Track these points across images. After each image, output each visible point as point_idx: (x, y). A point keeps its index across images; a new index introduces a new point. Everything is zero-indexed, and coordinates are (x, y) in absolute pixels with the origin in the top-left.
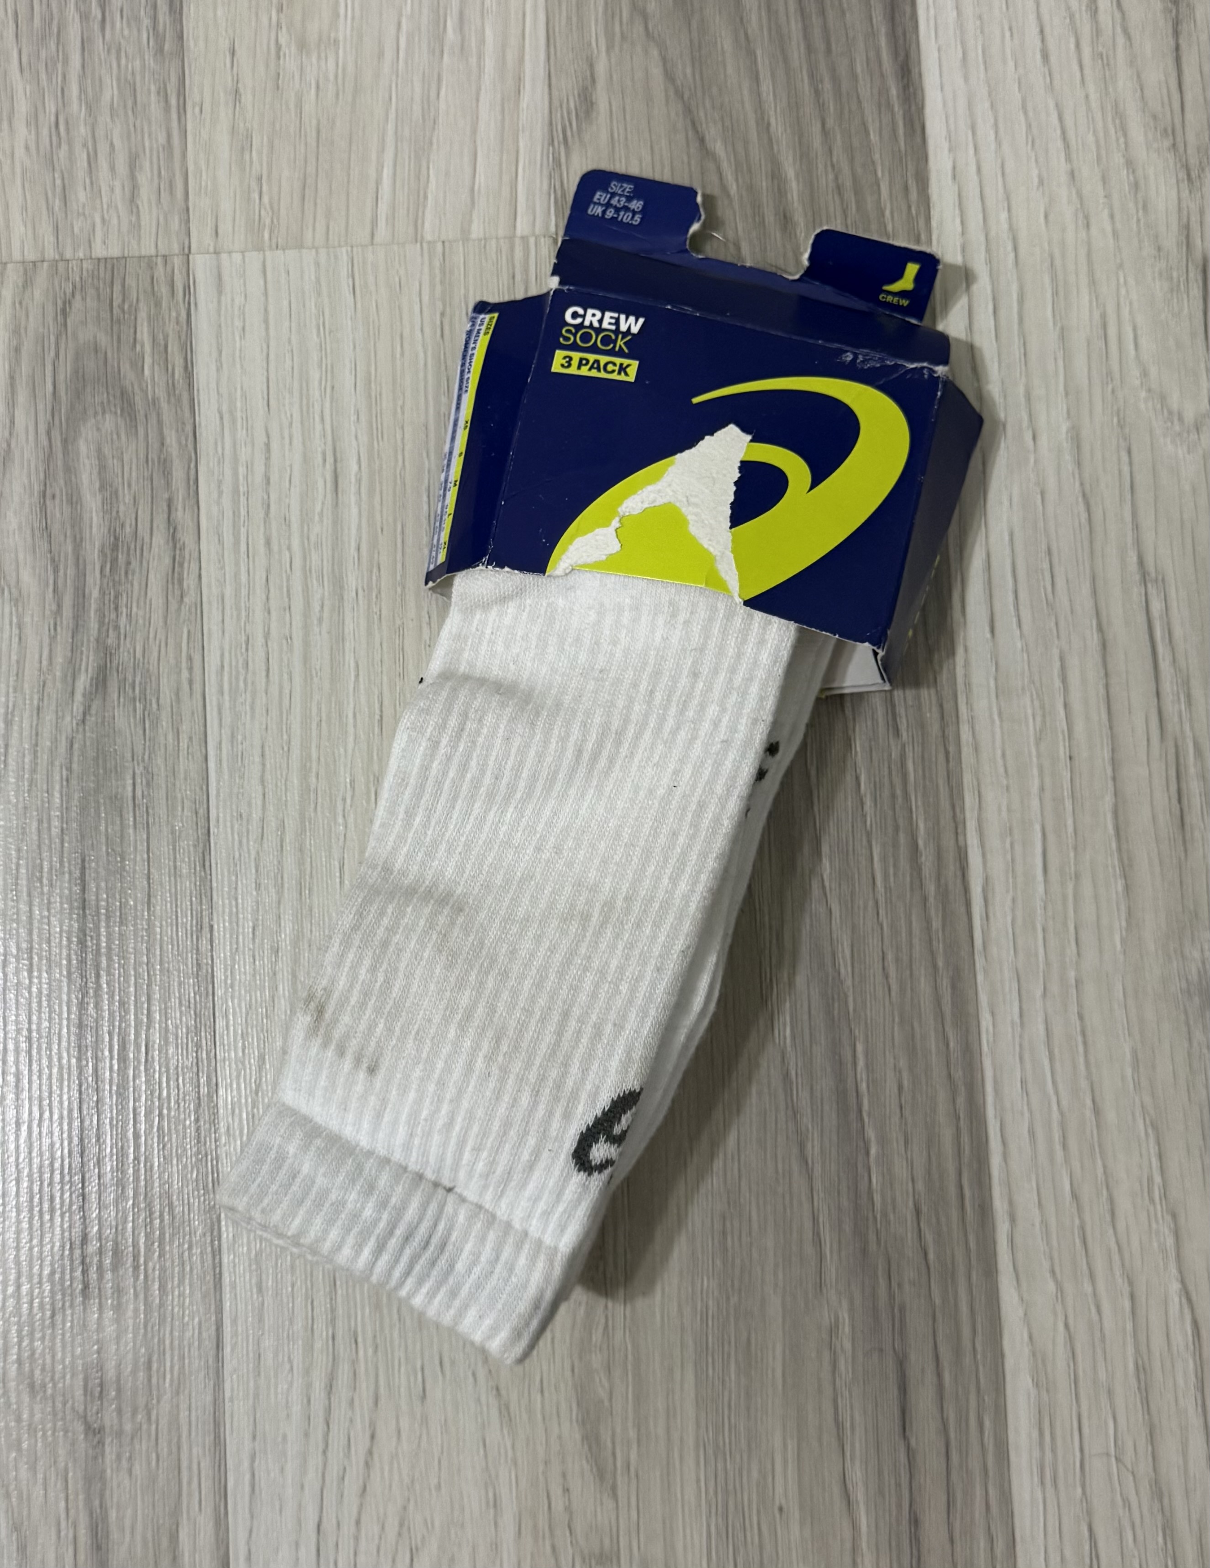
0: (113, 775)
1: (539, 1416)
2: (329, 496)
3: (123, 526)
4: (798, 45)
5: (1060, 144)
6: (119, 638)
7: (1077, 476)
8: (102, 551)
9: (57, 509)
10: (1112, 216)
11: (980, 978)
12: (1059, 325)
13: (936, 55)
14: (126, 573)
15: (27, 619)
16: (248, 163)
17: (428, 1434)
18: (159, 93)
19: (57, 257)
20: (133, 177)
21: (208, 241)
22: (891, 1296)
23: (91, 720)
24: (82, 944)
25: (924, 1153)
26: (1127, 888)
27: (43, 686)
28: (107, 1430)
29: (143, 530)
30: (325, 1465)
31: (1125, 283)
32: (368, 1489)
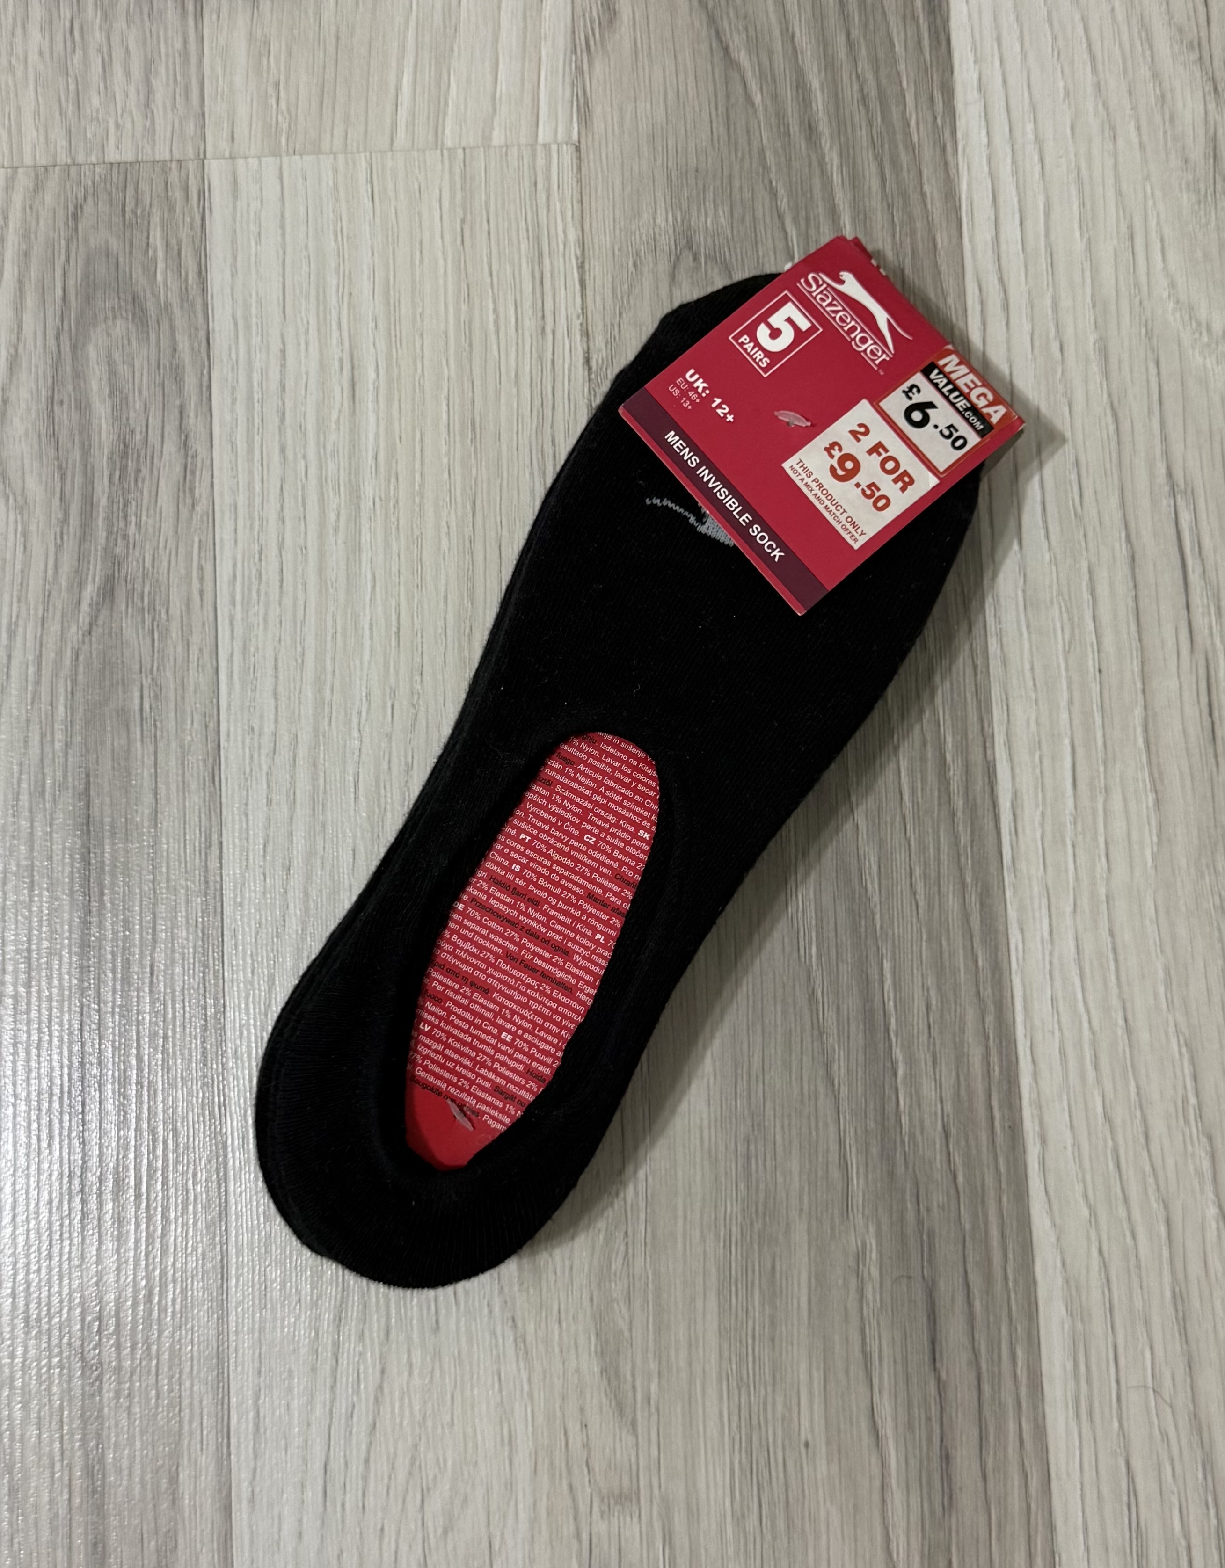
0: (120, 688)
1: (557, 1350)
2: (346, 404)
3: (133, 432)
5: (1086, 57)
6: (128, 548)
7: (1105, 387)
8: (111, 458)
9: (65, 416)
10: (1139, 129)
11: (1008, 894)
12: (1086, 236)
14: (136, 481)
15: (33, 528)
16: (265, 68)
17: (441, 1367)
19: (69, 161)
20: (148, 82)
21: (224, 146)
22: (920, 1222)
23: (97, 632)
24: (86, 861)
25: (954, 1074)
26: (1157, 801)
27: (48, 596)
28: (105, 1367)
29: (154, 437)
30: (333, 1401)
31: (1152, 194)
32: (378, 1425)
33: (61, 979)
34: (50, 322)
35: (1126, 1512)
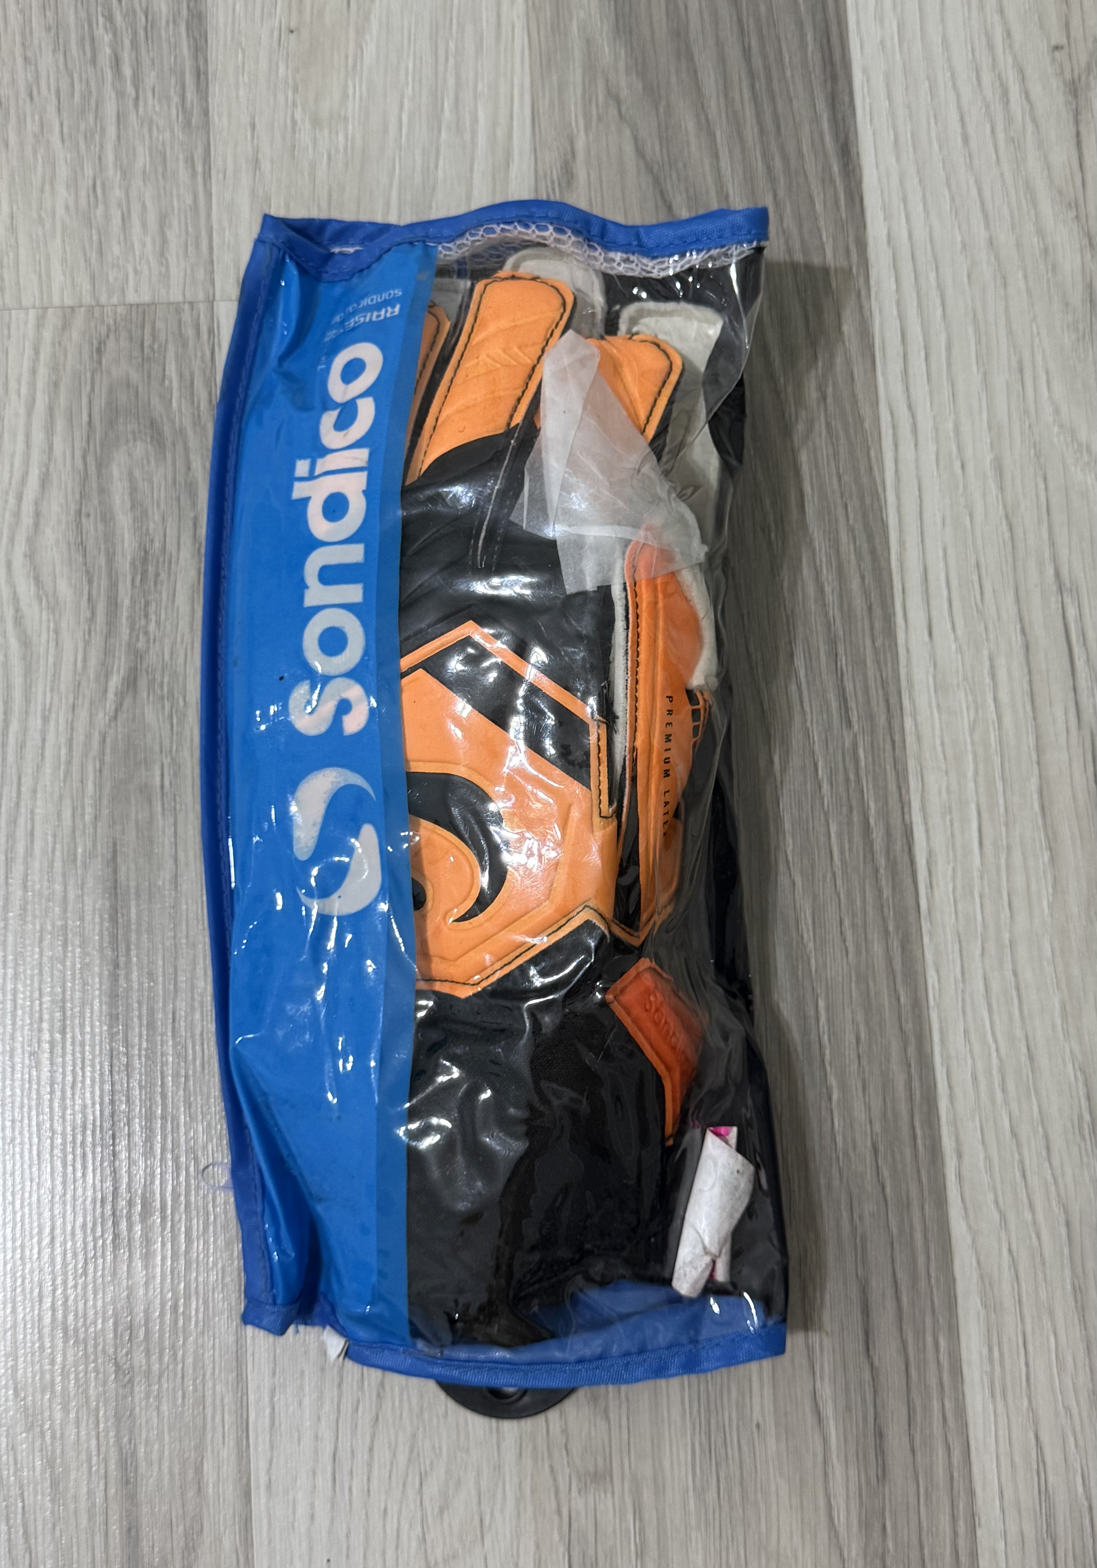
0: (143, 766)
3: (152, 541)
4: (752, 128)
5: (980, 212)
6: (148, 642)
7: (1001, 500)
8: (133, 564)
9: (92, 527)
10: (1025, 277)
11: (926, 940)
12: (983, 370)
13: (871, 138)
14: (156, 584)
15: (64, 625)
18: (186, 162)
19: (93, 303)
20: (162, 233)
21: (231, 290)
22: (854, 1228)
23: (122, 717)
24: (114, 920)
25: (881, 1098)
26: (1052, 859)
27: (77, 686)
28: (136, 1370)
29: (171, 546)
30: (340, 1397)
31: (1038, 334)
32: (380, 1418)
33: (92, 1027)
34: (77, 445)
35: (1036, 1479)
